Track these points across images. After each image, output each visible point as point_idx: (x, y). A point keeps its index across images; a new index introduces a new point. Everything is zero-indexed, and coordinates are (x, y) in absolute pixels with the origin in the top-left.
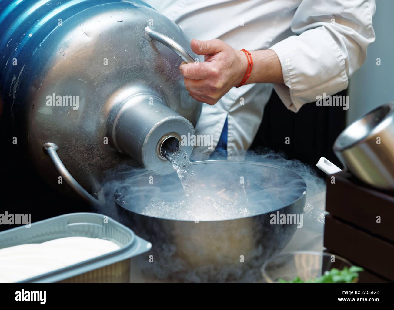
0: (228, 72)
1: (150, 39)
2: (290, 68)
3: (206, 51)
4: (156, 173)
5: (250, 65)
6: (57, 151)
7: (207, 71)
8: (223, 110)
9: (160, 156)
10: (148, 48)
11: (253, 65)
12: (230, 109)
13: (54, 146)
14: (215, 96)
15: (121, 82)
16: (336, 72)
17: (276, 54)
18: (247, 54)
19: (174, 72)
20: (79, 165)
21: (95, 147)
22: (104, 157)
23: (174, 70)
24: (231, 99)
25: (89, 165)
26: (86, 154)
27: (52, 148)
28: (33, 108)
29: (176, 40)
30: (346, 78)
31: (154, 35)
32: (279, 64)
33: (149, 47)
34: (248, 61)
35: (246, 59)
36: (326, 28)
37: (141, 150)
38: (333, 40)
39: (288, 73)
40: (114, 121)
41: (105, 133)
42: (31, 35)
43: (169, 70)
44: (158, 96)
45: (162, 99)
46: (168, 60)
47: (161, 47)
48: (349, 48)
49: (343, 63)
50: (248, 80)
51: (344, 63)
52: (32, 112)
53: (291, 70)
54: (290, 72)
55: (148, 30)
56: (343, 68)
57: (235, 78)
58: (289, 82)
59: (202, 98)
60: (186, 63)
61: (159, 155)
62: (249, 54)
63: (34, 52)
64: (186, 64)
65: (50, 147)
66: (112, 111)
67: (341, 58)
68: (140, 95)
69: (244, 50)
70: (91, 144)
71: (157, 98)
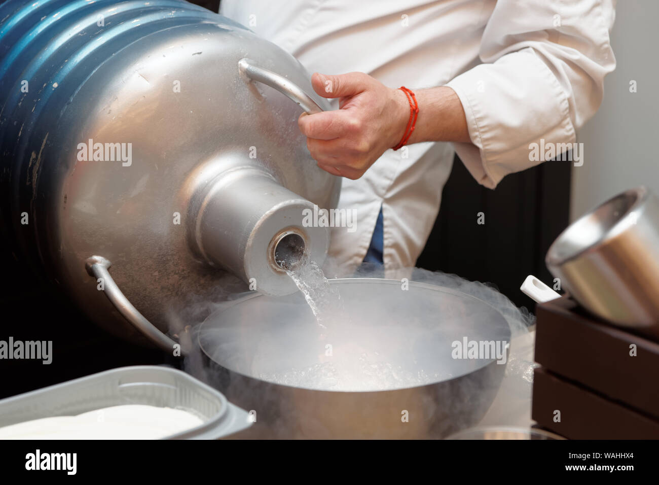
0: (377, 125)
1: (248, 80)
2: (478, 116)
3: (338, 91)
4: (270, 294)
5: (415, 112)
6: (109, 269)
7: (341, 124)
8: (375, 197)
9: (274, 266)
10: (245, 93)
11: (418, 112)
12: (385, 194)
13: (103, 261)
14: (358, 165)
15: (206, 151)
16: (555, 121)
17: (456, 93)
18: (409, 94)
19: (290, 131)
20: (145, 290)
21: (169, 259)
22: (185, 274)
23: (290, 127)
24: (387, 178)
25: (162, 288)
26: (156, 271)
27: (100, 264)
28: (65, 202)
29: (290, 79)
30: (570, 130)
31: (254, 72)
32: (461, 109)
33: (248, 92)
34: (411, 106)
35: (407, 102)
36: (536, 50)
37: (243, 258)
38: (548, 68)
39: (476, 124)
40: (197, 215)
41: (185, 235)
42: (55, 85)
43: (283, 127)
44: (267, 171)
45: (274, 176)
46: (279, 112)
47: (266, 91)
48: (573, 82)
49: (565, 105)
50: (411, 138)
51: (567, 105)
52: (65, 208)
53: (481, 119)
54: (479, 121)
55: (244, 64)
56: (565, 113)
57: (389, 134)
58: (478, 139)
59: (338, 169)
60: (308, 114)
61: (272, 265)
62: (412, 95)
63: (62, 111)
64: (307, 116)
65: (97, 263)
66: (194, 197)
67: (562, 97)
68: (238, 170)
69: (403, 89)
70: (163, 255)
71: (265, 174)
